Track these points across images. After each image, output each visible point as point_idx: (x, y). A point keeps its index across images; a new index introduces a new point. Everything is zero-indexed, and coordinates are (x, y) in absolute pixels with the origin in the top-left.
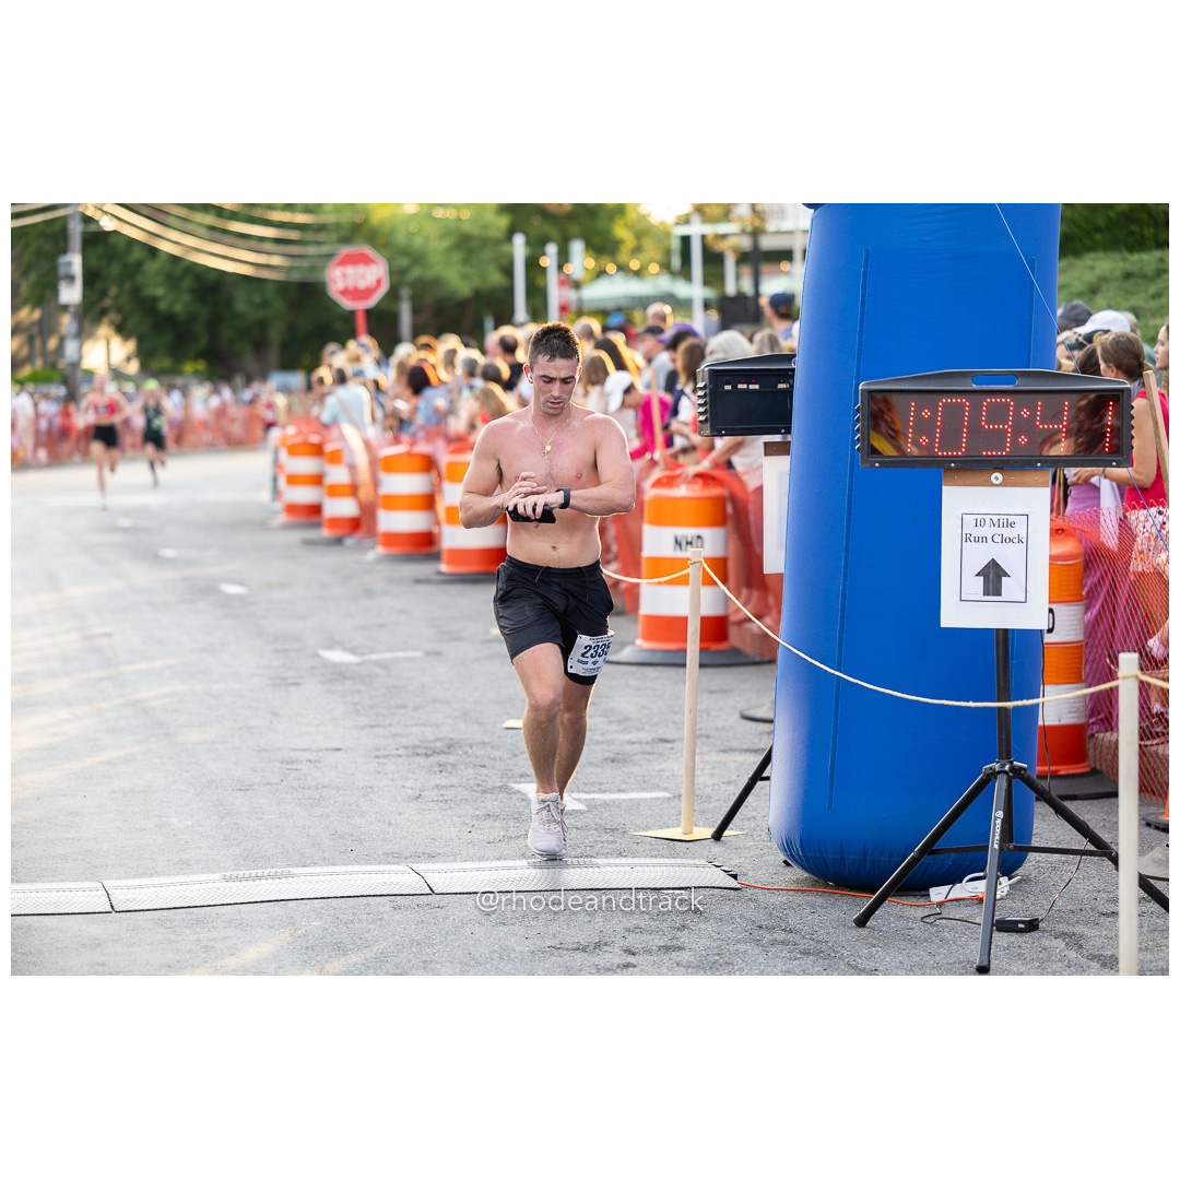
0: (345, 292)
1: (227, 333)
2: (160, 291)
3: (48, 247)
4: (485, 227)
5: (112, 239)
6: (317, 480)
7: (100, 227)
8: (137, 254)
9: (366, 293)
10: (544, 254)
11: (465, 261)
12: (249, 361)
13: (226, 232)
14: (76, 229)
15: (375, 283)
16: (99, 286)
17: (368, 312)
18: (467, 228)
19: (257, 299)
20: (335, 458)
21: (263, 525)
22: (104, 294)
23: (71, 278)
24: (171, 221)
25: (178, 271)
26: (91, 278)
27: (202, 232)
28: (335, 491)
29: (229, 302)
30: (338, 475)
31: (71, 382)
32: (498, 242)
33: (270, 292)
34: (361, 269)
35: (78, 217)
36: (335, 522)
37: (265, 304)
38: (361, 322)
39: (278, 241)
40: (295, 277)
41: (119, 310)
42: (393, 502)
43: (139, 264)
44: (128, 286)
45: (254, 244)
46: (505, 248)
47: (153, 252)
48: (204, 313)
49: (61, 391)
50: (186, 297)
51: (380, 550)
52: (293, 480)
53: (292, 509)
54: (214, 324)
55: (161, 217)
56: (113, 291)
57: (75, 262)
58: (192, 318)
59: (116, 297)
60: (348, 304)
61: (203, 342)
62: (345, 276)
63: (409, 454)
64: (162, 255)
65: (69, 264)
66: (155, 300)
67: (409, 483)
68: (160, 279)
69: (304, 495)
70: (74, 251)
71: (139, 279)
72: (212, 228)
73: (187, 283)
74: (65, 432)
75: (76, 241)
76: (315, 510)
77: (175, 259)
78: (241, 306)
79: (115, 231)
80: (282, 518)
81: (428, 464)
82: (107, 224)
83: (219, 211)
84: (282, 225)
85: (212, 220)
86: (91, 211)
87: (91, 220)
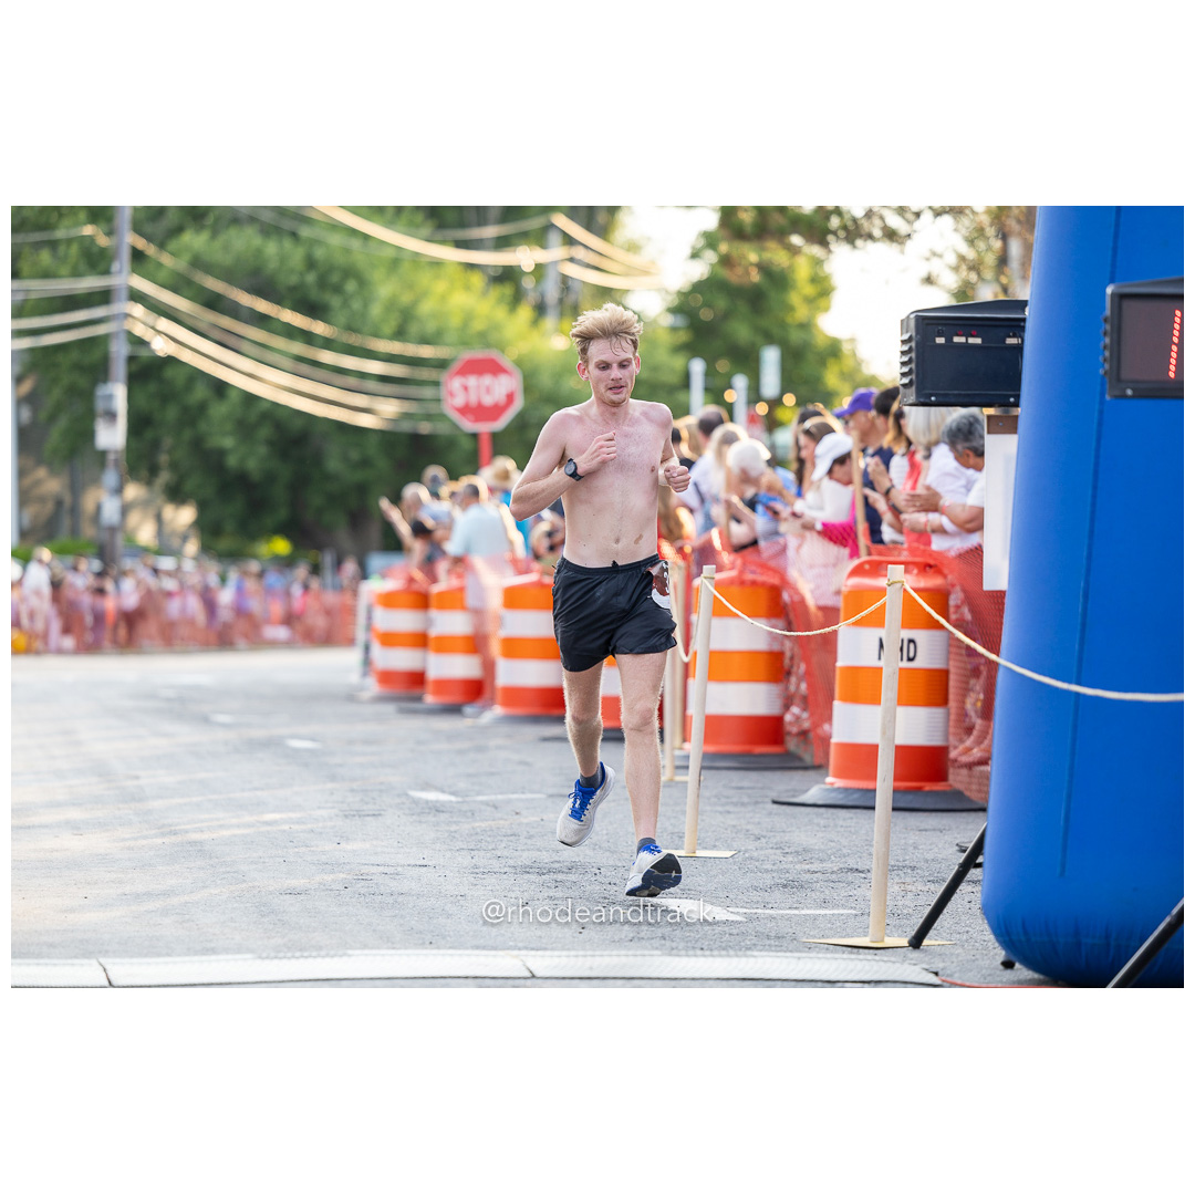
0: (465, 410)
1: (315, 499)
2: (228, 442)
3: (83, 382)
4: (655, 369)
5: (169, 373)
6: (421, 641)
7: (153, 351)
8: (200, 392)
9: (494, 412)
10: (730, 387)
12: (343, 536)
13: (316, 364)
14: (120, 351)
15: (503, 399)
16: (149, 434)
17: (494, 436)
19: (355, 455)
20: (454, 600)
21: (351, 697)
22: (155, 445)
23: (111, 416)
24: (246, 347)
25: (253, 417)
26: (139, 424)
27: (288, 363)
28: (445, 645)
29: (318, 459)
30: (450, 623)
31: (108, 553)
32: (671, 390)
33: (372, 449)
34: (487, 380)
35: (123, 337)
36: (443, 685)
37: (365, 463)
39: (384, 379)
40: (406, 427)
41: (174, 466)
42: (515, 648)
43: (202, 408)
44: (187, 434)
45: (352, 381)
46: (681, 396)
47: (220, 387)
48: (285, 472)
49: (96, 565)
50: (262, 450)
52: (389, 639)
53: (387, 677)
54: (299, 485)
55: (231, 341)
56: (168, 442)
57: (117, 394)
58: (270, 478)
59: (172, 450)
60: (468, 425)
61: (283, 513)
62: (466, 388)
63: (540, 585)
64: (233, 395)
65: (110, 397)
66: (221, 453)
68: (229, 426)
69: (403, 659)
70: (117, 381)
71: (203, 426)
72: (300, 359)
73: (265, 432)
74: (99, 618)
75: (119, 369)
76: (417, 679)
77: (250, 399)
78: (333, 464)
79: (171, 361)
80: (372, 687)
82: (161, 347)
83: (308, 337)
84: (390, 358)
85: (298, 348)
86: (139, 330)
87: (140, 342)
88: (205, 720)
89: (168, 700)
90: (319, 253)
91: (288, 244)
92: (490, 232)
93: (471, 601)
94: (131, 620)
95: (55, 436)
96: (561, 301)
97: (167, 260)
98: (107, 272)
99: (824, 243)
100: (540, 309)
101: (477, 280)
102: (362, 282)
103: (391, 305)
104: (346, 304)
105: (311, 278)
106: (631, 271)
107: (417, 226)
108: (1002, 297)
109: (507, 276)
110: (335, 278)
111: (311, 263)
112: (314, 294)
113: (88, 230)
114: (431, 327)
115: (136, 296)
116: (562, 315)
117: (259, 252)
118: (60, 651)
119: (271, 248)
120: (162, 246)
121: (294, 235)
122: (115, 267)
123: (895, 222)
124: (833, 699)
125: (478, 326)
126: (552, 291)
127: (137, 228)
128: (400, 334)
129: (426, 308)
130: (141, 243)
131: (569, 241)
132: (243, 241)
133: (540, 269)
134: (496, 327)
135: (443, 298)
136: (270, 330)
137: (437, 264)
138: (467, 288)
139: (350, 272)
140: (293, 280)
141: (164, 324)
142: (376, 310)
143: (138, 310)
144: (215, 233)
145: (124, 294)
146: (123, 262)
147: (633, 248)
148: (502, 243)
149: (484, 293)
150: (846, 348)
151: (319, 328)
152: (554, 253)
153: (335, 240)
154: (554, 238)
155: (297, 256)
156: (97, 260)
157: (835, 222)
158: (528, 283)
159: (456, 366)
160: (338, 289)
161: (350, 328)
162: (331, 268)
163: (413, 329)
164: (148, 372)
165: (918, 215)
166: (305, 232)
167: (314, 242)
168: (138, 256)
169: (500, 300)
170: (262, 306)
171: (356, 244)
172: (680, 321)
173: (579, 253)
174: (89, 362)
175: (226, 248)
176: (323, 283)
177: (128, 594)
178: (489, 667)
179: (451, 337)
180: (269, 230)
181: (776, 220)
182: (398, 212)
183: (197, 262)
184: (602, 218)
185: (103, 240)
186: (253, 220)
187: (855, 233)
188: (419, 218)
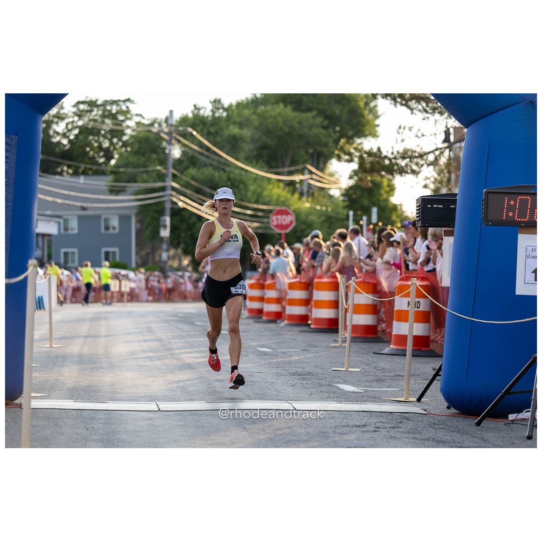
0: (277, 226)
4: (338, 213)
5: (184, 213)
6: (261, 299)
7: (179, 206)
8: (193, 219)
9: (287, 226)
10: (362, 220)
11: (329, 227)
14: (168, 206)
15: (289, 223)
16: (177, 232)
17: (286, 234)
18: (330, 214)
20: (272, 287)
22: (179, 236)
26: (174, 229)
28: (270, 301)
30: (271, 294)
31: (164, 270)
32: (343, 220)
34: (284, 217)
35: (169, 202)
36: (268, 314)
38: (283, 237)
41: (185, 243)
42: (292, 302)
43: (194, 224)
45: (242, 217)
46: (346, 222)
51: (286, 322)
52: (252, 299)
53: (251, 311)
56: (183, 235)
57: (167, 220)
59: (184, 237)
60: (277, 231)
62: (277, 219)
63: (300, 282)
65: (165, 221)
67: (299, 294)
69: (256, 305)
70: (167, 216)
74: (160, 290)
75: (168, 212)
76: (260, 311)
79: (184, 209)
81: (308, 286)
82: (181, 204)
84: (254, 209)
86: (174, 199)
87: (176, 204)
88: (193, 324)
89: (181, 317)
90: (232, 176)
91: (222, 173)
92: (286, 169)
93: (278, 287)
94: (170, 291)
95: (147, 233)
96: (308, 191)
98: (164, 181)
99: (392, 174)
100: (301, 194)
101: (282, 185)
102: (245, 185)
103: (254, 192)
104: (240, 192)
105: (229, 184)
106: (330, 183)
107: (263, 168)
108: (449, 192)
109: (291, 184)
110: (237, 184)
111: (229, 179)
113: (159, 168)
114: (267, 199)
115: (173, 189)
116: (308, 196)
117: (213, 175)
118: (148, 301)
119: (217, 174)
120: (182, 173)
121: (224, 170)
122: (167, 179)
123: (415, 167)
124: (393, 320)
125: (282, 199)
126: (305, 189)
127: (174, 168)
128: (257, 202)
129: (266, 193)
130: (175, 172)
131: (311, 173)
132: (208, 172)
133: (301, 181)
134: (288, 200)
135: (271, 190)
137: (269, 179)
138: (278, 187)
139: (242, 182)
140: (223, 184)
141: (182, 198)
142: (249, 194)
143: (174, 193)
145: (169, 188)
146: (169, 178)
147: (331, 175)
148: (290, 173)
149: (284, 189)
150: (399, 207)
152: (307, 176)
153: (237, 171)
154: (306, 172)
155: (225, 176)
156: (161, 177)
157: (396, 167)
158: (298, 186)
159: (274, 212)
160: (237, 187)
161: (241, 200)
162: (235, 181)
163: (261, 200)
164: (177, 213)
165: (422, 165)
166: (227, 169)
167: (231, 172)
168: (174, 176)
169: (289, 191)
171: (243, 173)
172: (346, 198)
173: (314, 177)
174: (158, 209)
175: (202, 174)
176: (233, 185)
177: (170, 283)
178: (284, 308)
179: (273, 203)
180: (216, 168)
181: (377, 166)
182: (257, 163)
183: (193, 178)
184: (321, 165)
185: (163, 171)
186: (211, 165)
187: (402, 171)
188: (263, 165)
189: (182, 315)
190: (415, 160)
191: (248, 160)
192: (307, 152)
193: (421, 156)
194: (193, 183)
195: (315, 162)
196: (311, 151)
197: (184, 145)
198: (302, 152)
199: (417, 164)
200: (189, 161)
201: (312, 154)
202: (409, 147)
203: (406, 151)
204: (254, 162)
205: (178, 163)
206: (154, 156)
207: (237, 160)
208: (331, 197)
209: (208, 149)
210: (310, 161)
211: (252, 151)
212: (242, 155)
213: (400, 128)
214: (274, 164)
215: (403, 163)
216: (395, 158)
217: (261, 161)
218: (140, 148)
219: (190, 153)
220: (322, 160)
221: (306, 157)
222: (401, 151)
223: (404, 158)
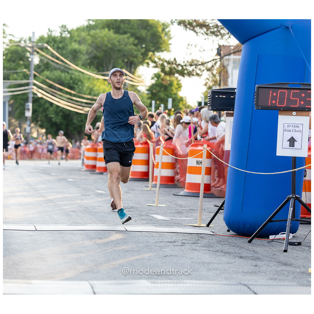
1: (71, 129)
2: (53, 116)
3: (22, 102)
5: (41, 101)
6: (95, 159)
7: (38, 96)
8: (47, 105)
10: (160, 107)
12: (77, 136)
13: (72, 100)
14: (31, 96)
16: (36, 114)
19: (80, 119)
21: (80, 170)
22: (37, 116)
24: (57, 96)
25: (58, 111)
26: (34, 111)
27: (66, 99)
28: (100, 160)
29: (72, 120)
30: (101, 155)
31: (27, 139)
35: (32, 93)
36: (100, 168)
39: (86, 103)
41: (41, 121)
43: (48, 108)
44: (44, 114)
45: (79, 104)
47: (51, 104)
48: (65, 122)
50: (60, 118)
52: (88, 158)
53: (87, 166)
54: (67, 125)
56: (40, 115)
57: (30, 105)
58: (62, 124)
59: (41, 117)
64: (54, 106)
65: (28, 106)
66: (52, 118)
68: (53, 113)
69: (91, 163)
70: (30, 102)
71: (48, 112)
72: (68, 99)
73: (61, 114)
74: (25, 152)
75: (31, 100)
76: (94, 167)
77: (58, 107)
78: (75, 121)
79: (42, 98)
80: (84, 168)
82: (40, 95)
83: (70, 94)
84: (88, 99)
85: (68, 96)
86: (35, 92)
87: (35, 94)
88: (49, 174)
89: (41, 170)
90: (73, 76)
91: (67, 74)
94: (32, 153)
97: (41, 77)
98: (28, 79)
99: (184, 76)
101: (106, 83)
102: (82, 83)
103: (88, 88)
104: (78, 87)
105: (71, 81)
106: (139, 82)
107: (94, 71)
110: (76, 82)
111: (71, 78)
112: (72, 85)
113: (25, 70)
114: (96, 92)
115: (35, 85)
117: (60, 76)
119: (63, 75)
120: (40, 74)
121: (68, 72)
122: (30, 78)
123: (199, 72)
124: (186, 173)
127: (35, 71)
128: (90, 94)
129: (95, 88)
130: (36, 73)
132: (57, 73)
135: (99, 86)
136: (63, 93)
137: (98, 79)
138: (104, 84)
139: (80, 80)
140: (68, 82)
141: (40, 91)
142: (85, 89)
143: (35, 87)
144: (51, 71)
145: (32, 84)
146: (32, 77)
147: (139, 77)
149: (108, 86)
150: (184, 99)
151: (73, 92)
153: (77, 73)
155: (68, 77)
156: (26, 77)
157: (186, 72)
160: (77, 84)
161: (79, 93)
162: (76, 79)
163: (93, 93)
164: (37, 100)
165: (203, 70)
166: (70, 72)
167: (73, 74)
168: (35, 76)
170: (61, 87)
171: (81, 74)
172: (149, 92)
173: (128, 77)
174: (24, 98)
175: (53, 75)
176: (74, 83)
177: (31, 147)
180: (63, 71)
181: (174, 70)
182: (90, 68)
183: (48, 78)
184: (133, 70)
185: (28, 72)
186: (59, 69)
187: (190, 74)
188: (94, 69)
189: (41, 168)
190: (199, 67)
191: (84, 66)
192: (123, 61)
193: (203, 64)
194: (48, 81)
195: (129, 69)
196: (126, 60)
197: (42, 56)
198: (120, 61)
199: (200, 69)
200: (44, 66)
201: (127, 63)
202: (194, 58)
203: (193, 61)
204: (88, 67)
205: (38, 67)
206: (22, 62)
207: (77, 66)
208: (139, 91)
209: (58, 58)
210: (125, 67)
211: (86, 60)
212: (80, 63)
213: (189, 45)
214: (101, 69)
215: (190, 69)
216: (185, 65)
217: (92, 67)
218: (11, 57)
219: (46, 61)
220: (133, 66)
221: (123, 64)
222: (190, 60)
223: (191, 65)
